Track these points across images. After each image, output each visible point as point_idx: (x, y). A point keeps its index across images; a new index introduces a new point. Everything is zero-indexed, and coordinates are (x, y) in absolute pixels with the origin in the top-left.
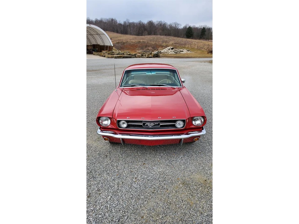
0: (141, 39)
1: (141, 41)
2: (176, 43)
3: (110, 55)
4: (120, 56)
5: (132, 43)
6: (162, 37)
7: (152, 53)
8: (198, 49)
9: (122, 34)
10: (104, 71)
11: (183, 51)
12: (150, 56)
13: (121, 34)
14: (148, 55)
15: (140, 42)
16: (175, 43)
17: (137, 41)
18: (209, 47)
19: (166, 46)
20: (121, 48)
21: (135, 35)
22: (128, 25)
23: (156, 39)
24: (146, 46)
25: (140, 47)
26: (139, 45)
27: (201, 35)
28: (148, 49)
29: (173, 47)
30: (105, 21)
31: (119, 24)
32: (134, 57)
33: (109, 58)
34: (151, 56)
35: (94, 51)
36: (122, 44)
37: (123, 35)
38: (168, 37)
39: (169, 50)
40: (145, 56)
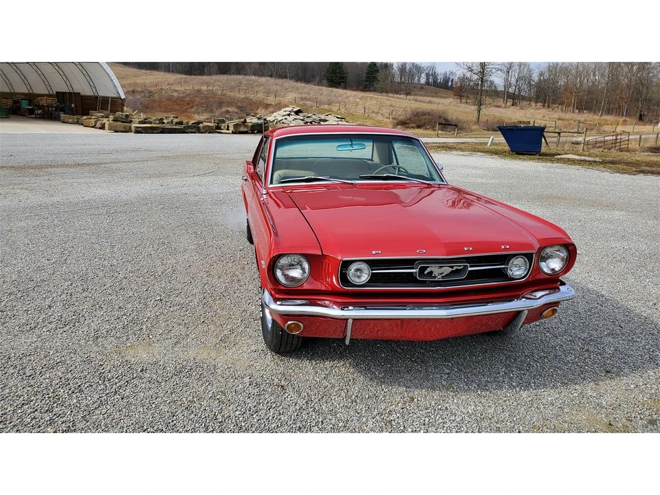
0: (202, 83)
1: (204, 88)
2: (306, 98)
3: (119, 123)
4: (151, 128)
5: (176, 94)
6: (263, 80)
7: (248, 120)
8: (366, 115)
9: (141, 67)
10: (115, 166)
11: (326, 121)
12: (242, 129)
13: (136, 67)
14: (236, 126)
15: (199, 91)
16: (302, 99)
17: (191, 88)
18: (393, 110)
19: (279, 107)
20: (145, 108)
21: (182, 73)
23: (245, 85)
24: (221, 104)
25: (200, 104)
26: (198, 100)
27: (367, 81)
28: (228, 112)
29: (298, 109)
32: (193, 131)
33: (116, 132)
34: (245, 130)
35: (63, 110)
36: (145, 96)
37: (143, 71)
38: (280, 81)
39: (289, 115)
40: (228, 129)
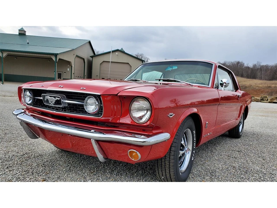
0: (273, 84)
1: (273, 86)
5: (257, 88)
9: (248, 78)
13: (246, 78)
17: (266, 86)
22: (258, 69)
26: (267, 90)
30: (228, 65)
31: (246, 67)
